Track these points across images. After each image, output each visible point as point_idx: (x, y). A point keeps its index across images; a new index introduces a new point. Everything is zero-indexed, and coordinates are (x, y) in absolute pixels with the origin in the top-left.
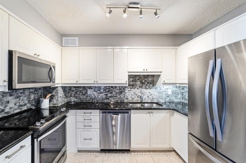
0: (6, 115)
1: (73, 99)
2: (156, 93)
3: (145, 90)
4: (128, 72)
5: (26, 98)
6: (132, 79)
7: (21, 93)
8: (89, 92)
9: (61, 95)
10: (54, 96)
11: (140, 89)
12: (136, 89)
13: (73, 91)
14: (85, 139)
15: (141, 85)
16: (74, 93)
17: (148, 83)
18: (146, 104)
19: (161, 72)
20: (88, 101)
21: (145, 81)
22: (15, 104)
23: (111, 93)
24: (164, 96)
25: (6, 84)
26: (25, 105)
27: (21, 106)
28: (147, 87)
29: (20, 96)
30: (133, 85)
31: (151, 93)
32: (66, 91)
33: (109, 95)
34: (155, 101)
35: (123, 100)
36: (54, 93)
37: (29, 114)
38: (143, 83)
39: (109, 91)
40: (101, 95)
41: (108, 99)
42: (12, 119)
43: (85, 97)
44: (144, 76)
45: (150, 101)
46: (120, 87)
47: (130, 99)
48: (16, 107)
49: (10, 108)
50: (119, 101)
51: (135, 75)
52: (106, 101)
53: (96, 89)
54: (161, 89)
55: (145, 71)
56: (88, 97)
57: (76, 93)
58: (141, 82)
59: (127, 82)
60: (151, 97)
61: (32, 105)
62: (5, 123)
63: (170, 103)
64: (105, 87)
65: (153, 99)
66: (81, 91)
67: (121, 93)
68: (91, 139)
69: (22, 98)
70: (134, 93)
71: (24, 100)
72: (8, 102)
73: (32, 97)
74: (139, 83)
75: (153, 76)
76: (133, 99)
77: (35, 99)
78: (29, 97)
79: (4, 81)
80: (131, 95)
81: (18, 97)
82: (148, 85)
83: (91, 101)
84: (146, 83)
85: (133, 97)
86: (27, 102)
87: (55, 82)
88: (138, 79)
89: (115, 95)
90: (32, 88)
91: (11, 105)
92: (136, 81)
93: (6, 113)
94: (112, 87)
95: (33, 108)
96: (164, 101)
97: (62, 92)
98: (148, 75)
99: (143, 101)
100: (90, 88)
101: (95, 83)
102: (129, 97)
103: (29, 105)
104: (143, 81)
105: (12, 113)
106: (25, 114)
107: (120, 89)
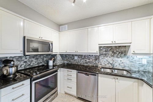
0: (31, 67)
1: (66, 62)
2: (128, 62)
3: (116, 58)
4: (99, 44)
5: (41, 59)
6: (105, 50)
7: (39, 57)
8: (76, 58)
9: (60, 59)
10: (55, 59)
11: (112, 58)
12: (108, 58)
13: (67, 57)
14: (68, 87)
15: (113, 55)
16: (67, 58)
17: (119, 53)
18: (116, 70)
19: (130, 43)
20: (75, 64)
21: (116, 51)
22: (36, 62)
23: (89, 59)
24: (137, 65)
25: (22, 52)
26: (41, 63)
27: (39, 63)
28: (119, 56)
29: (38, 59)
30: (105, 54)
31: (122, 62)
32: (63, 57)
33: (88, 61)
34: (127, 68)
35: (98, 65)
36: (55, 58)
37: (43, 67)
38: (115, 53)
39: (87, 58)
40: (82, 60)
41: (87, 63)
42: (34, 69)
43: (73, 61)
44: (116, 47)
45: (121, 68)
46: (95, 55)
47: (103, 65)
48: (36, 63)
49: (33, 64)
50: (95, 66)
51: (108, 47)
52: (85, 64)
53: (80, 57)
54: (133, 58)
55: (114, 43)
56: (75, 61)
57: (68, 58)
58: (113, 52)
59: (98, 52)
60: (122, 65)
61: (45, 63)
62: (31, 70)
63: (145, 72)
64: (85, 55)
65: (125, 66)
66: (71, 57)
67: (96, 60)
68: (71, 88)
69: (39, 59)
70: (107, 60)
71: (40, 60)
72: (32, 61)
73: (45, 59)
74: (111, 52)
75: (125, 46)
76: (106, 65)
77: (46, 60)
78: (43, 59)
79: (21, 51)
80: (104, 62)
81: (37, 59)
82: (120, 54)
83: (76, 64)
84: (118, 53)
85: (106, 63)
86: (42, 61)
87: (52, 52)
88: (110, 50)
89: (92, 61)
90: (45, 54)
91: (34, 62)
92: (108, 51)
93: (31, 66)
94: (90, 55)
95: (45, 65)
96: (137, 70)
97: (60, 57)
98: (120, 46)
99: (115, 68)
100: (76, 55)
101: (76, 52)
102: (102, 63)
103: (43, 63)
104: (115, 51)
105: (34, 66)
106: (41, 68)
107: (95, 57)
